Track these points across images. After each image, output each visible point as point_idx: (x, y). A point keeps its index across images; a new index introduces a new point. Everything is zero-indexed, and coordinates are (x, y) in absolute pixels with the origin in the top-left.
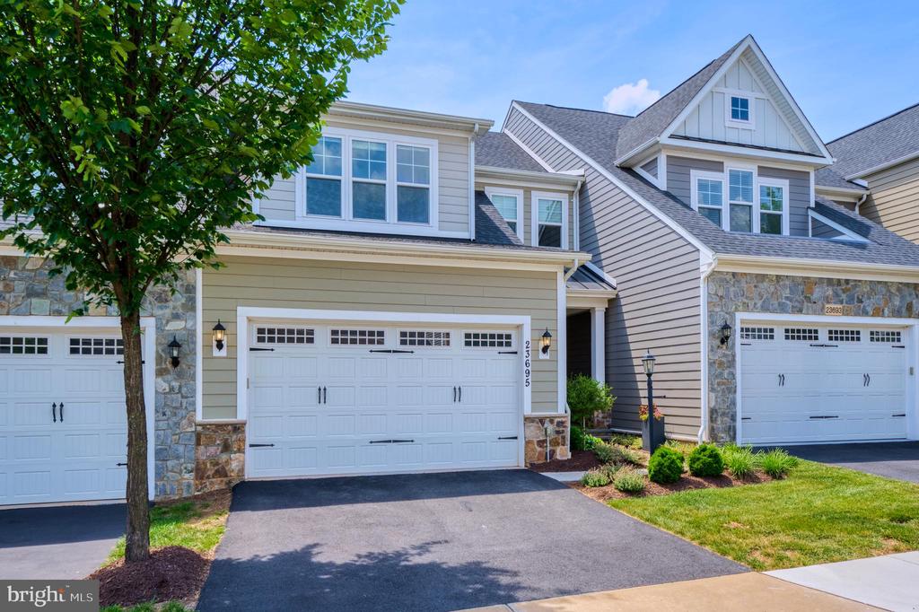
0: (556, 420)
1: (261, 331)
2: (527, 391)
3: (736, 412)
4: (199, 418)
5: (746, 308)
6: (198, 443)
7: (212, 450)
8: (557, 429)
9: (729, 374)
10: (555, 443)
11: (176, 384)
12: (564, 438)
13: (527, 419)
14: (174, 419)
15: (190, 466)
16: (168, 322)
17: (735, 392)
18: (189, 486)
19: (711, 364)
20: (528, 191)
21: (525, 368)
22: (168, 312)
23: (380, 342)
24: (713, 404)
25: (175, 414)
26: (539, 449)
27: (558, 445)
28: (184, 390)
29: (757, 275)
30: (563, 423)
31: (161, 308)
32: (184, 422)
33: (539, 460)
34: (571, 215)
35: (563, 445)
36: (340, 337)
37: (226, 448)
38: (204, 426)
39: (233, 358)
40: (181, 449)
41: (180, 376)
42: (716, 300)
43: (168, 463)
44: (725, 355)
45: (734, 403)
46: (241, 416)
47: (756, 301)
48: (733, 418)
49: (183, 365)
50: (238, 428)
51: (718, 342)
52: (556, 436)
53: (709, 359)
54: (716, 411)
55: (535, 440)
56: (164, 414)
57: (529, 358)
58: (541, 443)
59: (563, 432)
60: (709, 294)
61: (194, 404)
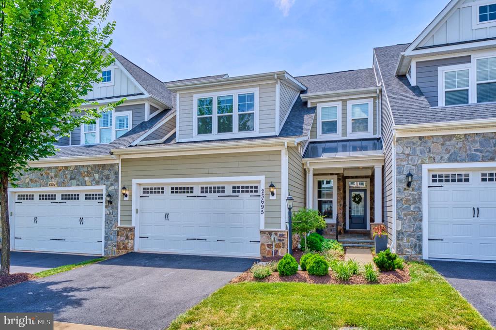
0: (279, 233)
1: (144, 189)
2: (262, 217)
3: (422, 235)
4: (119, 225)
5: (433, 160)
6: (118, 235)
7: (122, 238)
8: (279, 238)
9: (415, 208)
10: (278, 246)
11: (111, 211)
12: (283, 244)
13: (262, 232)
14: (111, 225)
15: (115, 244)
16: (109, 186)
17: (421, 220)
18: (115, 252)
19: (399, 201)
20: (344, 102)
21: (261, 204)
22: (109, 183)
23: (192, 192)
24: (400, 228)
25: (111, 223)
26: (268, 249)
27: (280, 247)
28: (114, 214)
29: (443, 136)
30: (283, 235)
31: (107, 181)
32: (114, 226)
33: (268, 255)
34: (375, 111)
35: (283, 248)
36: (174, 190)
37: (127, 238)
38: (120, 228)
39: (130, 200)
40: (113, 237)
41: (112, 208)
42: (402, 157)
43: (109, 242)
44: (411, 195)
45: (420, 228)
46: (133, 225)
47: (443, 155)
48: (420, 238)
49: (113, 204)
50: (132, 230)
51: (405, 185)
52: (279, 242)
53: (397, 198)
54: (402, 233)
55: (266, 244)
56: (107, 223)
57: (264, 199)
58: (269, 246)
59: (283, 240)
60: (397, 153)
61: (117, 219)
